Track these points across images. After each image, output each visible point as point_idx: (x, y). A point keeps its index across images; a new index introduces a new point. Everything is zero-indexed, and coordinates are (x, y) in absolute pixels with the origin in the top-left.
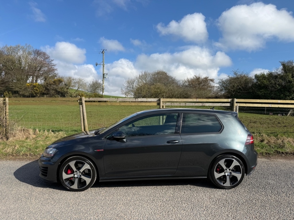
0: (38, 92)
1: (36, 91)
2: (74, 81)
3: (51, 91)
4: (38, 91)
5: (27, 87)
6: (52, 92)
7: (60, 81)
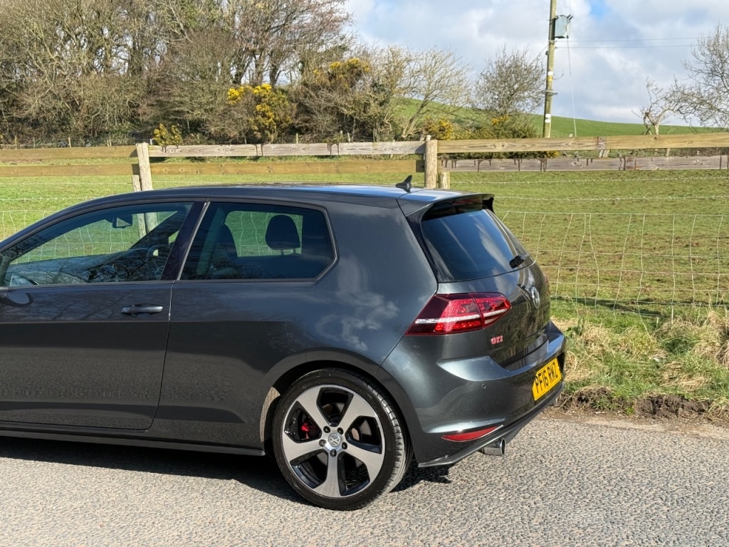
0: (270, 123)
1: (262, 120)
2: (412, 64)
3: (320, 117)
4: (269, 118)
5: (231, 102)
6: (324, 121)
7: (355, 72)
